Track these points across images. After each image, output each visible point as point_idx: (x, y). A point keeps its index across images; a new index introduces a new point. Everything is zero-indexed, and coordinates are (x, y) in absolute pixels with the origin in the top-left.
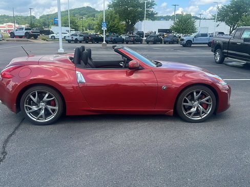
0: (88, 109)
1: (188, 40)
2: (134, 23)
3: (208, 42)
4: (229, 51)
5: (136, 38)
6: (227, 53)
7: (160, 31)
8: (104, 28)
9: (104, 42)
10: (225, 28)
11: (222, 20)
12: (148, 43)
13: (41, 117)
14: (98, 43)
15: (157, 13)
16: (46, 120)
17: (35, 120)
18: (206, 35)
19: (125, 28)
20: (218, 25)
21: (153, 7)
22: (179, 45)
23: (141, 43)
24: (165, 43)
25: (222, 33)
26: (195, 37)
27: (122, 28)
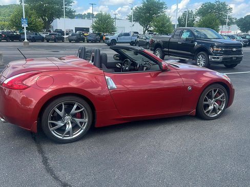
0: (118, 117)
1: (113, 40)
2: (51, 20)
3: (130, 41)
4: (170, 50)
5: (57, 36)
6: (168, 52)
7: (77, 29)
8: (25, 25)
9: (26, 40)
10: (139, 28)
11: (136, 21)
12: (70, 42)
13: (68, 133)
14: (13, 41)
15: (75, 11)
16: (74, 137)
17: (61, 138)
18: (128, 35)
19: (43, 25)
20: (133, 25)
21: (71, 4)
22: (104, 44)
23: (63, 42)
24: (88, 42)
25: (137, 33)
26: (119, 36)
27: (40, 25)
